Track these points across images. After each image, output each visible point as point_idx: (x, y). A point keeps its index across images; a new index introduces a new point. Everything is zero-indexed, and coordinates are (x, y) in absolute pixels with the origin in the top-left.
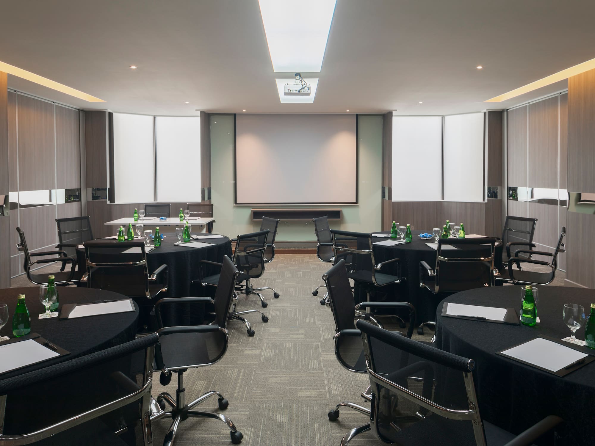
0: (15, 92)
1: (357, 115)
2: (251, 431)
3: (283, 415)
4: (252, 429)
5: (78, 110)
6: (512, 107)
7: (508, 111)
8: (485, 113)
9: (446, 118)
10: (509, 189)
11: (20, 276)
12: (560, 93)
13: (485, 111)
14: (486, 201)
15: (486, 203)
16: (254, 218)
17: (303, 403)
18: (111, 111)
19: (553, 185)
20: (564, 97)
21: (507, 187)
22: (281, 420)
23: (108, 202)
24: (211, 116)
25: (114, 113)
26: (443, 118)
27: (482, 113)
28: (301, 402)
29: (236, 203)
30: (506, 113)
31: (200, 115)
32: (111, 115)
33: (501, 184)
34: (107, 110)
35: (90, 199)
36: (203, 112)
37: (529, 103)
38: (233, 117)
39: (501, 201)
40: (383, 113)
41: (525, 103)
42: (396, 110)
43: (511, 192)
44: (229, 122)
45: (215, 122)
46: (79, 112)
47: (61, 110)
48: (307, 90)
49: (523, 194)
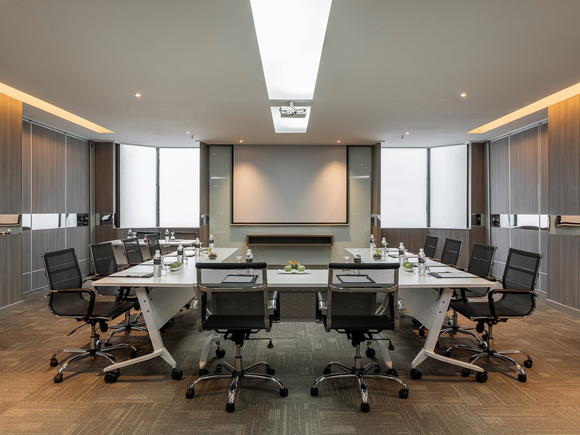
0: (30, 122)
1: (348, 146)
2: (243, 427)
3: (274, 414)
4: (244, 425)
5: (88, 141)
6: (494, 138)
7: (490, 142)
8: (468, 145)
9: (432, 150)
10: (492, 216)
11: (32, 293)
12: (540, 123)
13: (468, 142)
14: (470, 228)
15: (469, 230)
16: (250, 243)
17: (294, 404)
18: (118, 143)
19: (534, 211)
20: (545, 127)
21: (490, 215)
22: (272, 419)
23: (114, 227)
24: (210, 147)
25: (120, 145)
26: (429, 150)
27: (466, 144)
28: (292, 403)
29: (232, 223)
30: (488, 144)
31: (199, 147)
32: (118, 146)
33: (484, 212)
34: (114, 141)
35: (98, 224)
36: (203, 143)
37: (510, 134)
38: (231, 148)
39: (485, 228)
40: (372, 144)
41: (506, 134)
42: (384, 141)
43: (494, 219)
44: (227, 152)
45: (214, 153)
46: (89, 143)
47: (72, 141)
48: (303, 112)
49: (505, 221)
